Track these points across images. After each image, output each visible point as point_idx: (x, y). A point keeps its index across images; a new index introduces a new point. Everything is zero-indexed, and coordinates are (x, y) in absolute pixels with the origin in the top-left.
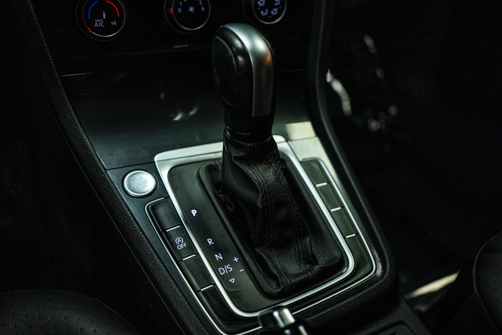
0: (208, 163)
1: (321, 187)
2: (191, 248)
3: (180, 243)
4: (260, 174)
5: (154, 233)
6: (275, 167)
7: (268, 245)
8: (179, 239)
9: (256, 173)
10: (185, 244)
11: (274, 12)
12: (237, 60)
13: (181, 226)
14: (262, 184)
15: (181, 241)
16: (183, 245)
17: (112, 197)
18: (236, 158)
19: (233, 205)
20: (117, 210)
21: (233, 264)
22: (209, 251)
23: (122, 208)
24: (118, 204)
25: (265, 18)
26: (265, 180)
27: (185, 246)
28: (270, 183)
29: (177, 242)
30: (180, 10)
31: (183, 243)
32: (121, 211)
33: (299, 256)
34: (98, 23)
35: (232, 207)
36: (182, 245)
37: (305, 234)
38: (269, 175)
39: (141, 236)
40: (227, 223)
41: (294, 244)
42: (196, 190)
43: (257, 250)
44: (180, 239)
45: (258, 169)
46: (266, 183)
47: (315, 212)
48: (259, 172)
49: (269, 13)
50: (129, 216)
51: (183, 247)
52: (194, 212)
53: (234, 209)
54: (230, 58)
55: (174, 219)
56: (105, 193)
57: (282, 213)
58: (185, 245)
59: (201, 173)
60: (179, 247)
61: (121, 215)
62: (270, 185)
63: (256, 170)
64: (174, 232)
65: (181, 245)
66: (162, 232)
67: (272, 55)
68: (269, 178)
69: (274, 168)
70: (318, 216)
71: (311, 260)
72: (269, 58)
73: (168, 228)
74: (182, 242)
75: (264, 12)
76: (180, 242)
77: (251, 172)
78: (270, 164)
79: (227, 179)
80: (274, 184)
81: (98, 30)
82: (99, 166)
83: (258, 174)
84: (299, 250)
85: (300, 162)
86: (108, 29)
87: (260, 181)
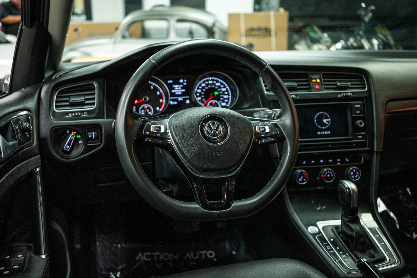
0: (335, 226)
1: (376, 237)
2: (332, 249)
7: (358, 251)
8: (328, 246)
10: (330, 248)
11: (356, 176)
12: (346, 190)
13: (328, 243)
18: (346, 221)
21: (346, 255)
22: (338, 251)
25: (354, 179)
26: (356, 229)
30: (325, 176)
33: (369, 255)
34: (300, 180)
35: (345, 239)
37: (371, 248)
40: (344, 244)
41: (367, 251)
42: (332, 234)
43: (354, 252)
47: (374, 243)
48: (354, 226)
49: (355, 177)
52: (332, 240)
54: (344, 190)
57: (362, 239)
59: (333, 229)
60: (328, 248)
62: (358, 230)
67: (357, 189)
70: (375, 245)
71: (373, 256)
72: (356, 190)
75: (353, 176)
77: (352, 226)
78: (357, 224)
79: (343, 230)
81: (300, 182)
84: (369, 253)
85: (368, 228)
86: (303, 181)
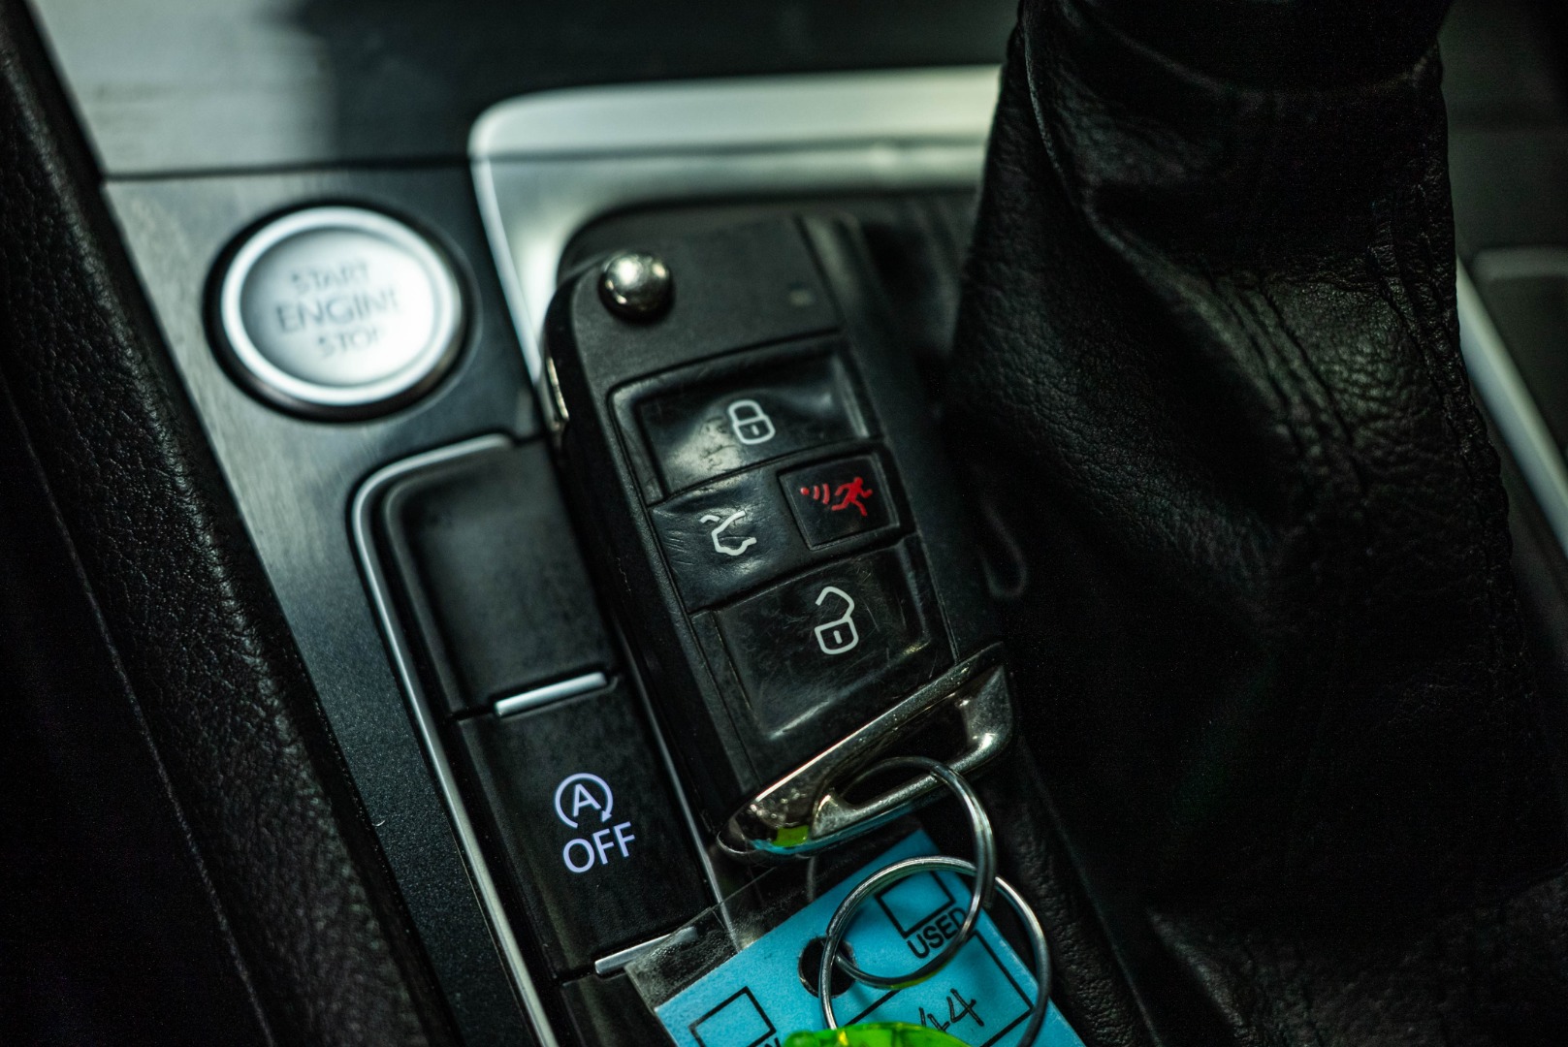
3: (589, 822)
4: (1296, 364)
5: (399, 716)
6: (1407, 309)
8: (579, 788)
9: (1267, 348)
10: (625, 832)
13: (608, 677)
14: (1316, 450)
15: (597, 806)
16: (611, 837)
17: (93, 400)
19: (1018, 555)
20: (118, 507)
23: (159, 497)
24: (135, 463)
26: (1338, 415)
27: (625, 853)
28: (1378, 446)
29: (569, 814)
31: (610, 824)
32: (151, 518)
36: (604, 840)
38: (1372, 374)
39: (279, 754)
43: (1166, 930)
44: (591, 787)
45: (1278, 312)
46: (1350, 441)
48: (1295, 340)
50: (208, 575)
51: (605, 861)
53: (1019, 590)
55: (566, 617)
56: (48, 357)
58: (622, 841)
60: (579, 856)
61: (145, 557)
62: (1376, 462)
63: (1270, 321)
64: (548, 727)
65: (596, 836)
66: (460, 715)
68: (1373, 405)
69: (1401, 315)
73: (510, 683)
74: (606, 816)
76: (586, 811)
77: (1236, 335)
79: (1006, 364)
80: (1404, 459)
82: (30, 143)
83: (1284, 361)
87: (1303, 424)
